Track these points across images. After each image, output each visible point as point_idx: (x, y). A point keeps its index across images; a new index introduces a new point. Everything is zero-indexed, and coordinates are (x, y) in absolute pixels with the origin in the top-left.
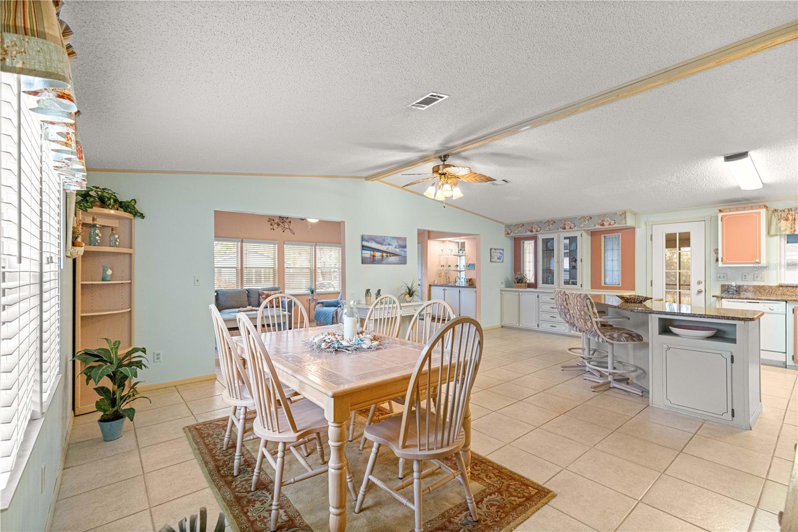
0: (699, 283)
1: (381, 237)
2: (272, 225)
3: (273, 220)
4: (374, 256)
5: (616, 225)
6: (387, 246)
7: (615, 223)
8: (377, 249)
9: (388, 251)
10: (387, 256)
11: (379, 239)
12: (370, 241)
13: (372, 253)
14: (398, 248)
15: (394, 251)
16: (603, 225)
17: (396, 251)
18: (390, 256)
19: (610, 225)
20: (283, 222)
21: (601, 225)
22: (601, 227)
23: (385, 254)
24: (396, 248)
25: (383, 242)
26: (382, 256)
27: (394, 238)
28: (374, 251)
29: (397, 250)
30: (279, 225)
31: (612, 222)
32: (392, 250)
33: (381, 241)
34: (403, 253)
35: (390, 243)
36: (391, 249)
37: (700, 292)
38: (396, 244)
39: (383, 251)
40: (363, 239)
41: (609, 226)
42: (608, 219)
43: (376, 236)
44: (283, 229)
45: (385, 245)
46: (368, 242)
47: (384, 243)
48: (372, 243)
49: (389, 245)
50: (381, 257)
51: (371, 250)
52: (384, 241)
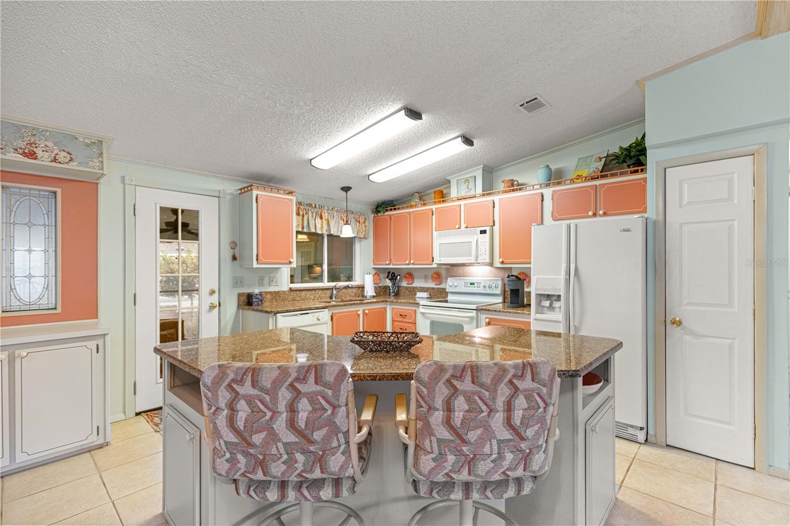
0: (212, 292)
5: (73, 166)
7: (71, 160)
16: (32, 155)
19: (55, 160)
21: (24, 154)
22: (26, 160)
31: (62, 156)
37: (212, 307)
41: (54, 164)
42: (50, 144)
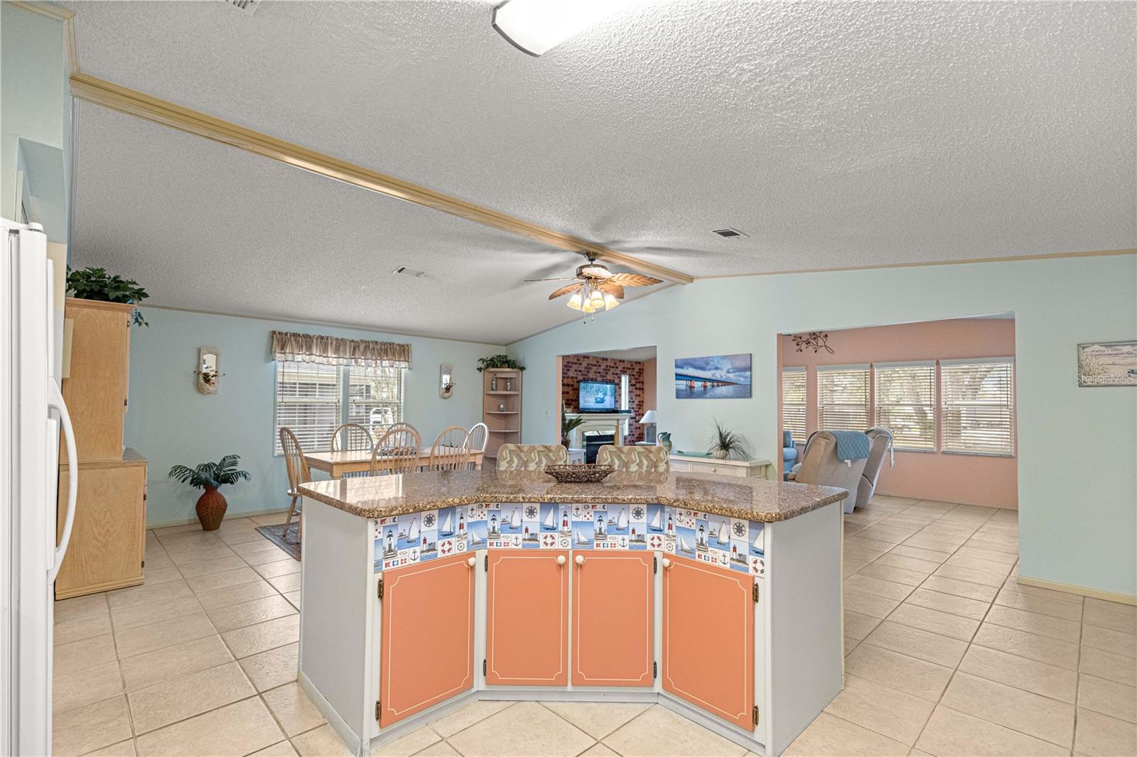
1: (702, 358)
2: (798, 345)
3: (801, 338)
4: (691, 387)
6: (712, 372)
8: (697, 378)
9: (714, 378)
10: (713, 386)
11: (697, 363)
12: (685, 367)
13: (689, 383)
14: (733, 372)
15: (724, 377)
17: (729, 378)
18: (718, 386)
20: (815, 338)
23: (708, 384)
24: (728, 372)
25: (705, 365)
26: (705, 387)
27: (724, 357)
28: (691, 381)
29: (731, 375)
30: (809, 343)
32: (721, 377)
33: (702, 364)
34: (742, 379)
35: (719, 366)
36: (718, 375)
38: (730, 367)
39: (705, 380)
40: (677, 366)
43: (694, 359)
44: (815, 348)
45: (710, 370)
46: (682, 368)
47: (708, 367)
48: (687, 369)
49: (717, 368)
50: (703, 388)
51: (688, 378)
52: (708, 364)
